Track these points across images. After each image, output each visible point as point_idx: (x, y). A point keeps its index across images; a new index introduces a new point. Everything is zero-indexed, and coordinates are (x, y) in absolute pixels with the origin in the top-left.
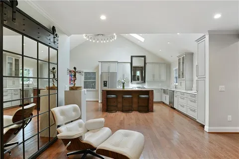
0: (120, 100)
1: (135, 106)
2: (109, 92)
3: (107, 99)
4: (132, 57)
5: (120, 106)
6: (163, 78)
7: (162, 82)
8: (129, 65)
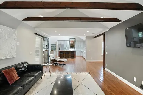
0: (65, 54)
1: (70, 57)
2: (61, 52)
3: (60, 54)
4: (70, 38)
5: (65, 56)
6: (82, 47)
7: (81, 48)
8: (69, 42)
